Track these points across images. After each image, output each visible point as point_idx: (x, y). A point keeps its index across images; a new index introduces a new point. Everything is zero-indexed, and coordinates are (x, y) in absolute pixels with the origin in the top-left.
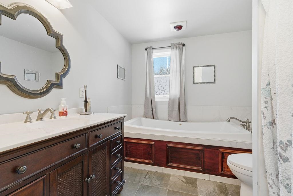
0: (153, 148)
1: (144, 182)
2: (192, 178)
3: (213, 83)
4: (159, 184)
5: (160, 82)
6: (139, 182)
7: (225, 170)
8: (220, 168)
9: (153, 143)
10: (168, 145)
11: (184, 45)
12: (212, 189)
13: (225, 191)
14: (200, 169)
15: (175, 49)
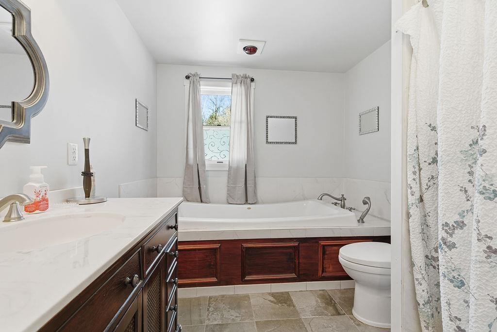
0: (218, 256)
1: (209, 319)
2: (282, 293)
3: (292, 143)
4: (236, 317)
5: (211, 137)
6: (201, 322)
7: (326, 270)
8: (320, 269)
9: (217, 246)
10: (245, 245)
11: (252, 80)
12: (314, 303)
13: (331, 301)
14: (294, 275)
15: (239, 84)
